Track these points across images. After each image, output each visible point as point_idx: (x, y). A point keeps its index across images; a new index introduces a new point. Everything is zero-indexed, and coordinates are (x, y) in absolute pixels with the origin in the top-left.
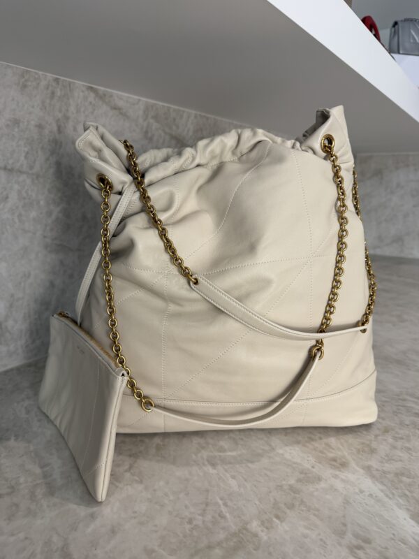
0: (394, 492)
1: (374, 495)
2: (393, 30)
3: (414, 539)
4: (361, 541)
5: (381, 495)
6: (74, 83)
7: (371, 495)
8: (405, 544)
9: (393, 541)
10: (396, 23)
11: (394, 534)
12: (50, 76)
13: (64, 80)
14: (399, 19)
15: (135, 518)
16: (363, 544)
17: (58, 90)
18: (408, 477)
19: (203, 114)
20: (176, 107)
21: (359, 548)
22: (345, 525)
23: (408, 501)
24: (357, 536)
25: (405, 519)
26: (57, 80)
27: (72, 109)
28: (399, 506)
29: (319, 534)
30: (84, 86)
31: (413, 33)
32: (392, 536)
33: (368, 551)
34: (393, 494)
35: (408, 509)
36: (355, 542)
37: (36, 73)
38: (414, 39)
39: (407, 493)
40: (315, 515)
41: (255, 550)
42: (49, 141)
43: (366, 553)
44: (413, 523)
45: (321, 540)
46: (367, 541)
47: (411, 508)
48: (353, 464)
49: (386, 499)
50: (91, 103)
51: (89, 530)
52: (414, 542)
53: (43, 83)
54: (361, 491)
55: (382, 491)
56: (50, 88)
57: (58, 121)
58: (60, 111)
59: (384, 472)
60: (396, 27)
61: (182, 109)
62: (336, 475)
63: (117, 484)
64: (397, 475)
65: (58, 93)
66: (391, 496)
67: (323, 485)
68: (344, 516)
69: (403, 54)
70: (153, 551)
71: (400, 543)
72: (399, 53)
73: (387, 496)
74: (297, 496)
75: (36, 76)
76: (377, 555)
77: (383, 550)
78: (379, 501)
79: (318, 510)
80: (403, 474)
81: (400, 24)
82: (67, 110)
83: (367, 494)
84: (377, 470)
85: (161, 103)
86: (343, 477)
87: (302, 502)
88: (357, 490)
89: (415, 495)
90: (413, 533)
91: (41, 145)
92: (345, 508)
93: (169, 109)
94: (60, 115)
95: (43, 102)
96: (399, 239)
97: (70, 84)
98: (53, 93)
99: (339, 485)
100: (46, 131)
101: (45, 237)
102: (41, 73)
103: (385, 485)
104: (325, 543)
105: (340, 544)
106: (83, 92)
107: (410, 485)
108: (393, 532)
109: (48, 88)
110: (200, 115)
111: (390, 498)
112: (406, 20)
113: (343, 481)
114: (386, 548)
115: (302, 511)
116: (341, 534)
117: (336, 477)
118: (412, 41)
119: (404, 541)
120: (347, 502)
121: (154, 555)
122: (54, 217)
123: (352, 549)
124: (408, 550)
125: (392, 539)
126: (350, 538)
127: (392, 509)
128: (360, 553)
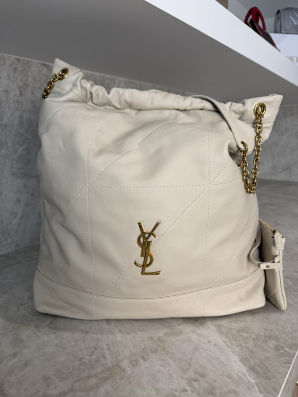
0: (233, 343)
1: (218, 345)
2: (277, 16)
3: (238, 375)
4: (197, 376)
5: (223, 344)
6: (31, 61)
7: (215, 345)
8: (230, 378)
9: (221, 376)
10: (279, 12)
11: (224, 372)
12: (13, 57)
13: (23, 60)
14: (281, 8)
15: (43, 356)
16: (199, 378)
17: (20, 66)
18: (247, 333)
19: (131, 81)
20: (110, 76)
21: (196, 380)
22: (190, 364)
23: (242, 349)
24: (196, 372)
25: (235, 362)
26: (18, 60)
27: (30, 79)
28: (234, 353)
29: (169, 371)
30: (38, 63)
31: (291, 18)
32: (222, 373)
33: (201, 382)
34: (232, 344)
35: (240, 355)
36: (193, 376)
37: (3, 56)
38: (292, 22)
39: (243, 344)
40: (170, 357)
41: (120, 379)
42: (14, 102)
43: (199, 384)
44: (241, 364)
45: (169, 374)
46: (203, 376)
47: (243, 354)
48: (209, 324)
49: (226, 348)
50: (44, 75)
51: (10, 363)
52: (237, 377)
53: (8, 62)
54: (209, 342)
55: (224, 342)
56: (13, 65)
57: (20, 87)
58: (21, 81)
59: (230, 329)
60: (279, 14)
61: (114, 77)
62: (195, 331)
63: (38, 334)
64: (239, 331)
65: (20, 68)
66: (230, 345)
67: (182, 337)
68: (191, 359)
69: (284, 33)
70: (49, 378)
71: (226, 378)
72: (281, 33)
73: (227, 345)
74: (162, 344)
75: (3, 57)
76: (207, 385)
77: (213, 382)
78: (220, 348)
79: (174, 354)
80: (243, 331)
81: (281, 12)
82: (27, 80)
83: (213, 343)
84: (226, 328)
85: (98, 74)
86: (199, 332)
87: (164, 348)
88: (206, 341)
89: (248, 345)
90: (238, 371)
91: (8, 104)
92: (194, 353)
93: (104, 77)
94: (21, 84)
95: (8, 75)
96: (287, 168)
97: (28, 62)
98: (16, 69)
99: (194, 337)
100: (11, 95)
101: (12, 167)
102: (6, 55)
103: (228, 338)
104: (171, 376)
105: (182, 378)
106: (38, 67)
107: (247, 338)
108: (224, 370)
109: (11, 65)
110: (129, 82)
111: (229, 347)
112: (286, 9)
113: (198, 335)
114: (216, 381)
115: (162, 354)
116: (185, 371)
117: (193, 332)
118: (291, 23)
119: (229, 377)
120: (196, 349)
121: (49, 381)
122: (18, 153)
123: (190, 381)
124: (231, 383)
125: (221, 375)
126: (191, 373)
127: (228, 355)
128: (195, 384)
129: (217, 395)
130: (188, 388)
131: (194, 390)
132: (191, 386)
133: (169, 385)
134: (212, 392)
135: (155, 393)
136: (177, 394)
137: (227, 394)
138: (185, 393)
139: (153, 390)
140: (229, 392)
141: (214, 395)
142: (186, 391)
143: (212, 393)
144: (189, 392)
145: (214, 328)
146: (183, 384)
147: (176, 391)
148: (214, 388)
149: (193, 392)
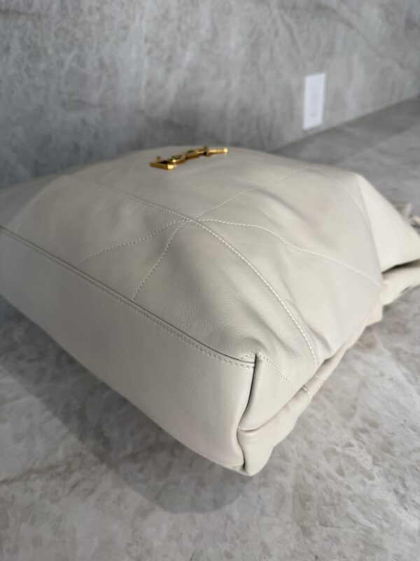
0: (418, 376)
1: (395, 379)
4: (367, 425)
5: (403, 380)
7: (391, 379)
8: (414, 431)
9: (402, 427)
11: (405, 421)
16: (369, 428)
21: (364, 431)
22: (355, 408)
24: (364, 419)
29: (326, 415)
32: (403, 422)
33: (373, 435)
34: (417, 379)
36: (361, 425)
40: (327, 397)
43: (370, 437)
45: (326, 421)
46: (374, 425)
48: (380, 346)
49: (407, 384)
54: (382, 375)
55: (405, 375)
59: (413, 356)
66: (413, 380)
68: (356, 399)
71: (409, 430)
73: (409, 381)
76: (381, 439)
77: (389, 435)
78: (398, 385)
83: (388, 377)
84: (406, 353)
88: (377, 373)
92: (359, 390)
99: (359, 367)
103: (409, 369)
104: (329, 424)
105: (344, 426)
108: (405, 418)
111: (411, 383)
113: (365, 362)
114: (393, 433)
116: (349, 417)
119: (414, 428)
120: (363, 384)
123: (357, 432)
124: (416, 437)
125: (402, 425)
126: (357, 421)
127: (411, 395)
128: (364, 437)
129: (397, 454)
130: (354, 442)
131: (362, 445)
132: (358, 440)
133: (326, 437)
134: (389, 449)
135: (307, 447)
136: (339, 449)
137: (410, 453)
138: (350, 448)
139: (305, 443)
140: (414, 451)
141: (392, 454)
142: (351, 445)
143: (388, 451)
144: (356, 448)
145: (388, 353)
146: (347, 436)
147: (337, 445)
148: (391, 444)
149: (361, 448)
